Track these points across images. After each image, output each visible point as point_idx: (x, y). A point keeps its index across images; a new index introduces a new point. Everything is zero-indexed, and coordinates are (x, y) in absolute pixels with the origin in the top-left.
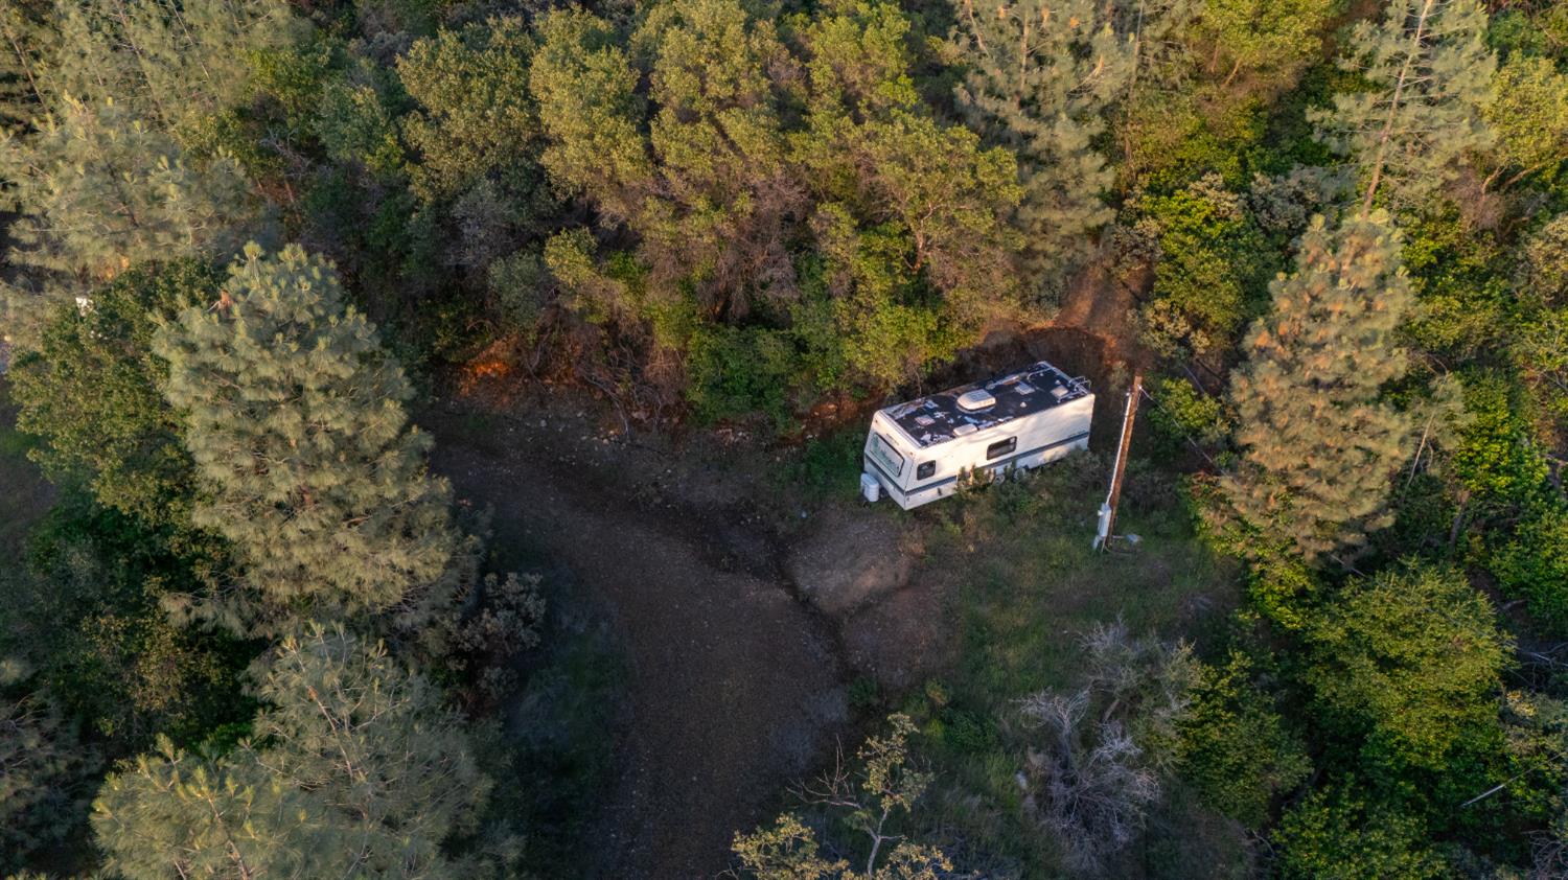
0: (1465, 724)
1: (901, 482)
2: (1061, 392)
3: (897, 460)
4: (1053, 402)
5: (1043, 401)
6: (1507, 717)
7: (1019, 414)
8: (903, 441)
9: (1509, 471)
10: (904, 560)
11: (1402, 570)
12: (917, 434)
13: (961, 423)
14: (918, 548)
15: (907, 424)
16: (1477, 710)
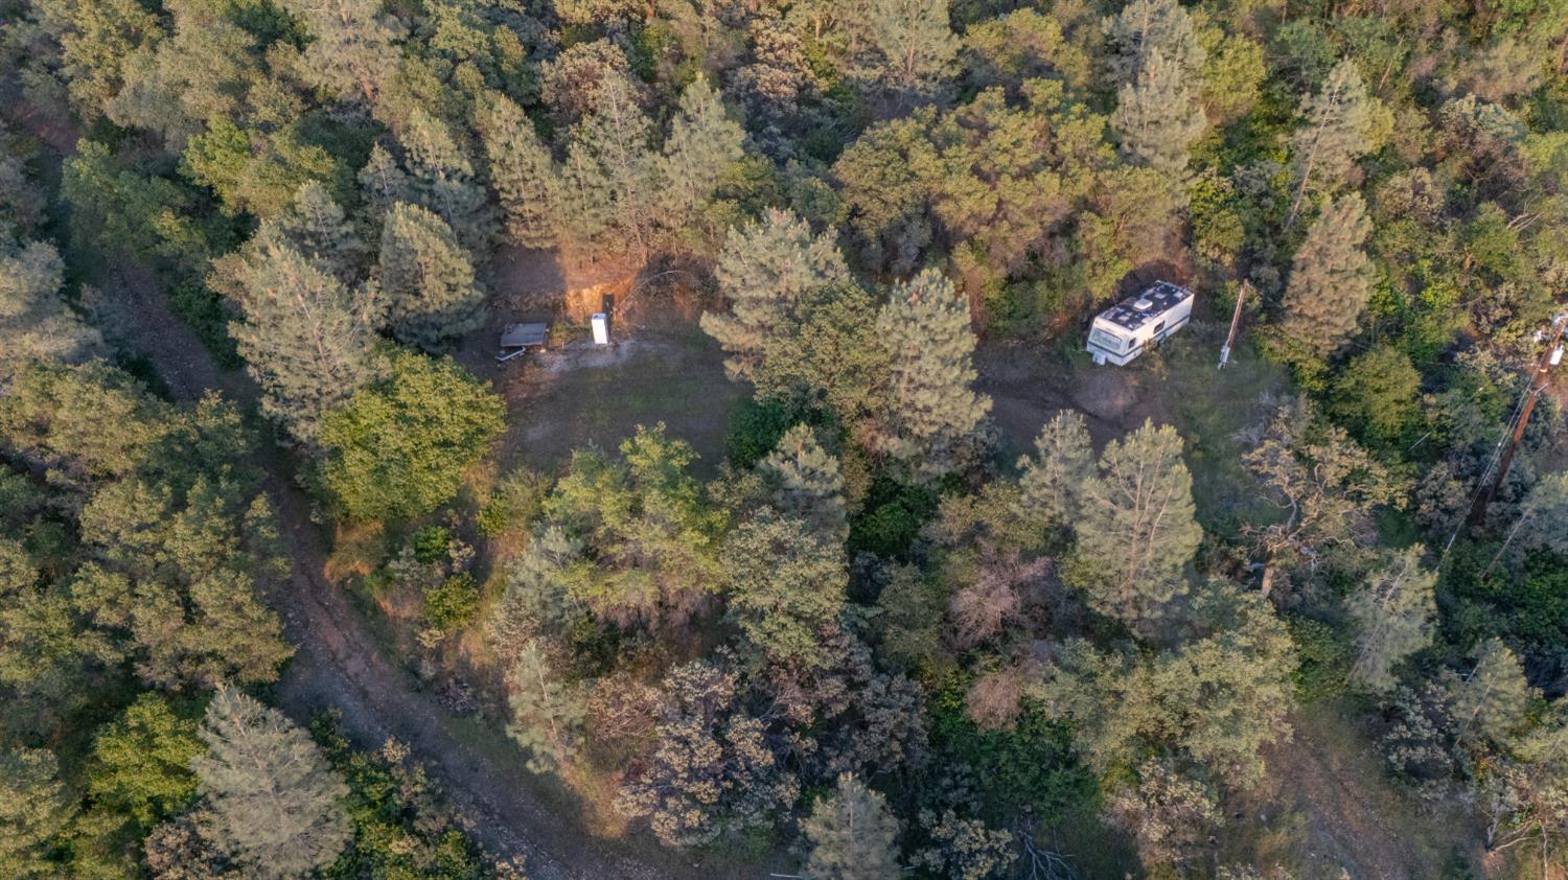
0: (1408, 413)
1: (1120, 352)
2: (1179, 295)
3: (1115, 340)
4: (1177, 301)
5: (1173, 302)
6: (1425, 406)
7: (1166, 308)
8: (1119, 331)
9: (1392, 303)
10: (1131, 390)
11: (1375, 350)
12: (1125, 325)
13: (1143, 317)
14: (1136, 383)
15: (1115, 320)
16: (1410, 406)
